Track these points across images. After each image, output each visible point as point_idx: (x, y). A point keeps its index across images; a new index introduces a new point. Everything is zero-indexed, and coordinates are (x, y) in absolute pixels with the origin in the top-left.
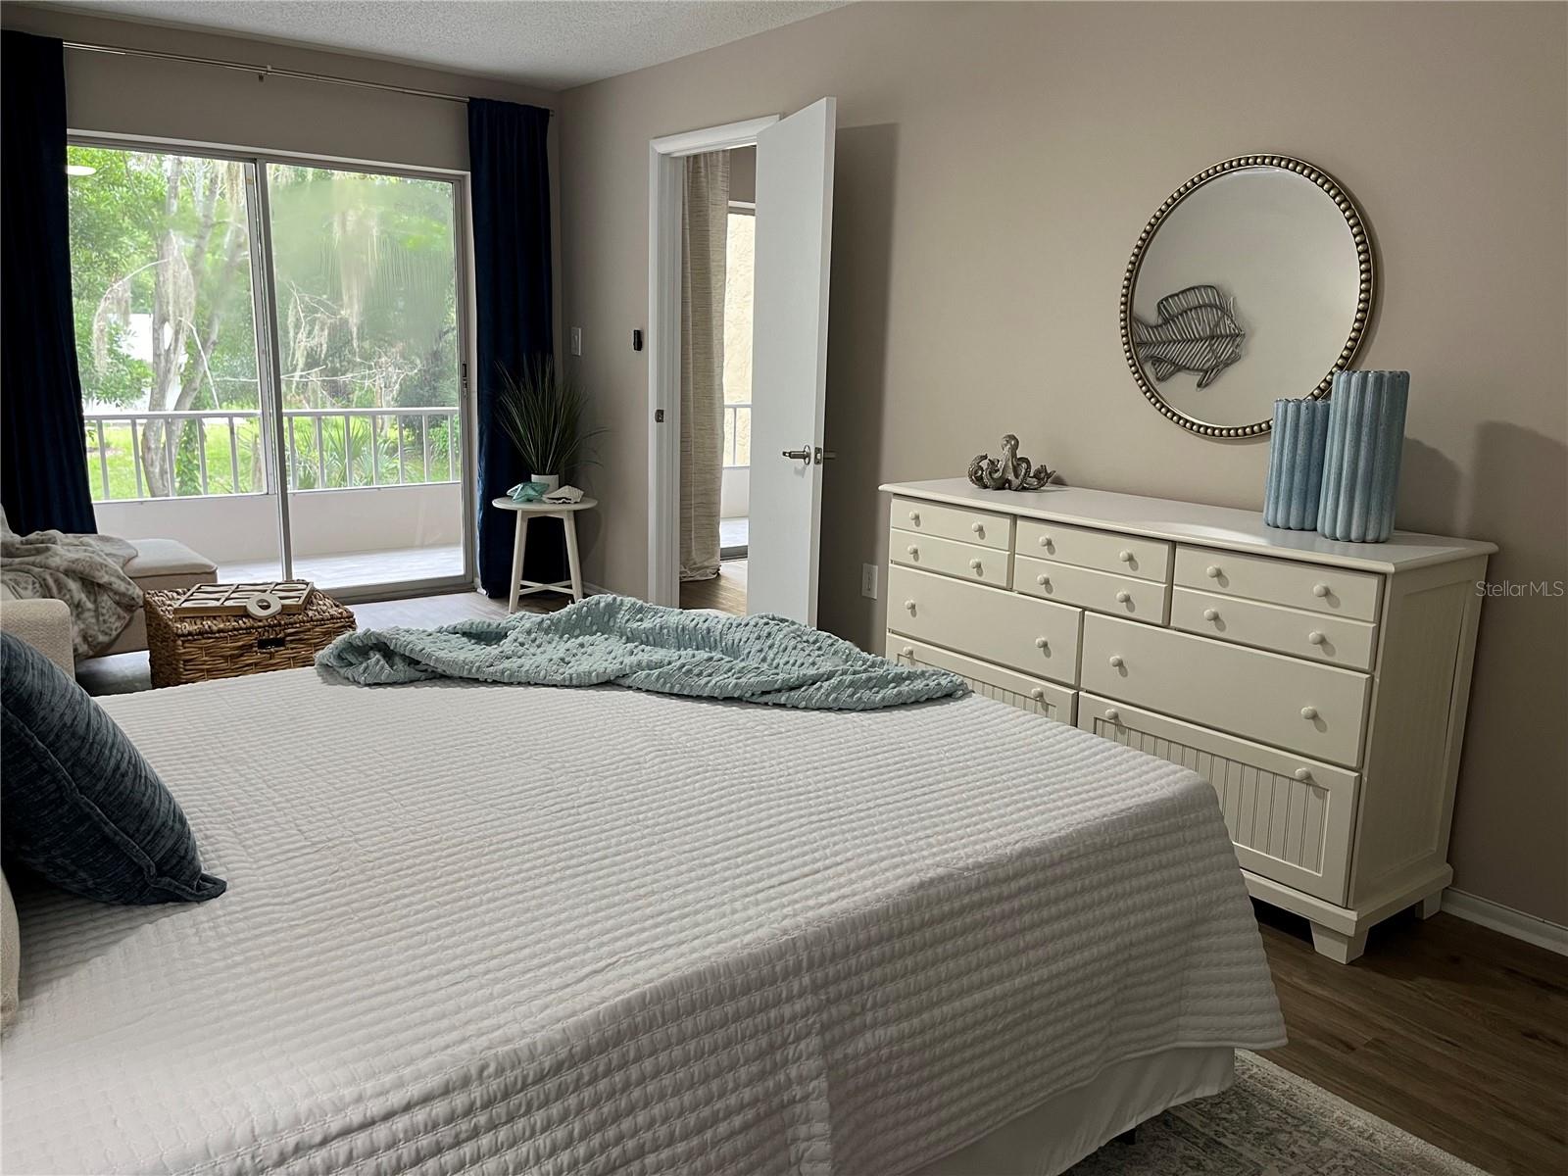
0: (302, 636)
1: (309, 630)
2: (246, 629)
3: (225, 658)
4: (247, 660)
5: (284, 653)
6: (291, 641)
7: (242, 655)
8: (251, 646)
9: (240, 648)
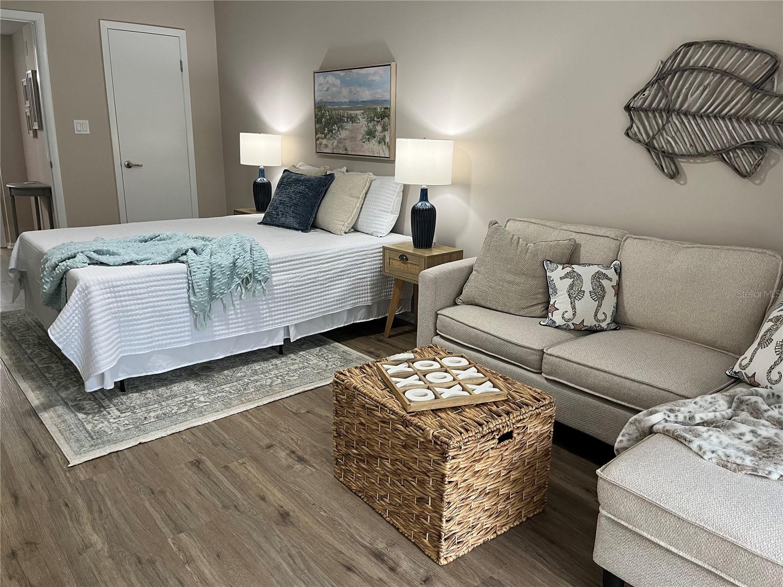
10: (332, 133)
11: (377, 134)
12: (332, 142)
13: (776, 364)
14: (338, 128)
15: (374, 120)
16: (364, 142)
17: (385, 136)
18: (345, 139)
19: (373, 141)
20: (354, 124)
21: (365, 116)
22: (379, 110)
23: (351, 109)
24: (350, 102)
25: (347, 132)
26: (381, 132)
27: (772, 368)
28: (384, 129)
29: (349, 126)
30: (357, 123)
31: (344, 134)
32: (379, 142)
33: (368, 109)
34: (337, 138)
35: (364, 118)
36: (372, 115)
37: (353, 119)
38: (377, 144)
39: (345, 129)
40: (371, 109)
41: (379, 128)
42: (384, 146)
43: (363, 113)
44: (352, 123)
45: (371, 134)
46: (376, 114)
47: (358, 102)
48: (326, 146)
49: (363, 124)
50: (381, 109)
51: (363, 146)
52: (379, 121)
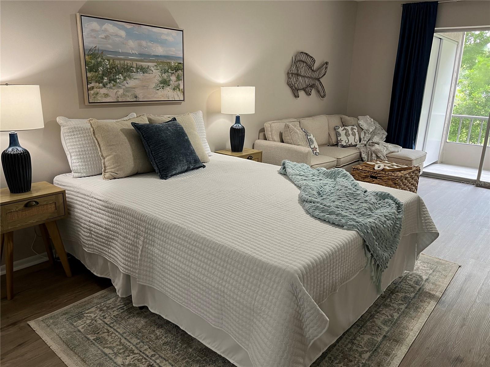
0: (382, 178)
1: (384, 177)
2: (368, 171)
3: (362, 177)
4: (366, 180)
5: (376, 181)
6: (379, 178)
7: (365, 178)
8: (368, 176)
9: (366, 176)
10: (116, 82)
11: (171, 82)
12: (115, 91)
13: (355, 138)
14: (125, 77)
15: (168, 72)
16: (157, 90)
17: (179, 84)
18: (134, 88)
19: (168, 88)
20: (146, 74)
21: (159, 68)
22: (173, 64)
23: (141, 61)
24: (139, 54)
25: (137, 82)
26: (174, 82)
27: (355, 140)
28: (178, 78)
29: (140, 75)
30: (150, 73)
31: (131, 83)
32: (174, 89)
33: (161, 62)
34: (124, 87)
35: (157, 70)
36: (167, 68)
37: (144, 70)
38: (172, 91)
39: (134, 79)
40: (165, 62)
41: (173, 78)
42: (178, 92)
43: (156, 66)
44: (144, 73)
45: (165, 83)
46: (171, 67)
47: (150, 56)
48: (106, 95)
49: (156, 75)
50: (175, 63)
51: (157, 93)
52: (174, 73)
